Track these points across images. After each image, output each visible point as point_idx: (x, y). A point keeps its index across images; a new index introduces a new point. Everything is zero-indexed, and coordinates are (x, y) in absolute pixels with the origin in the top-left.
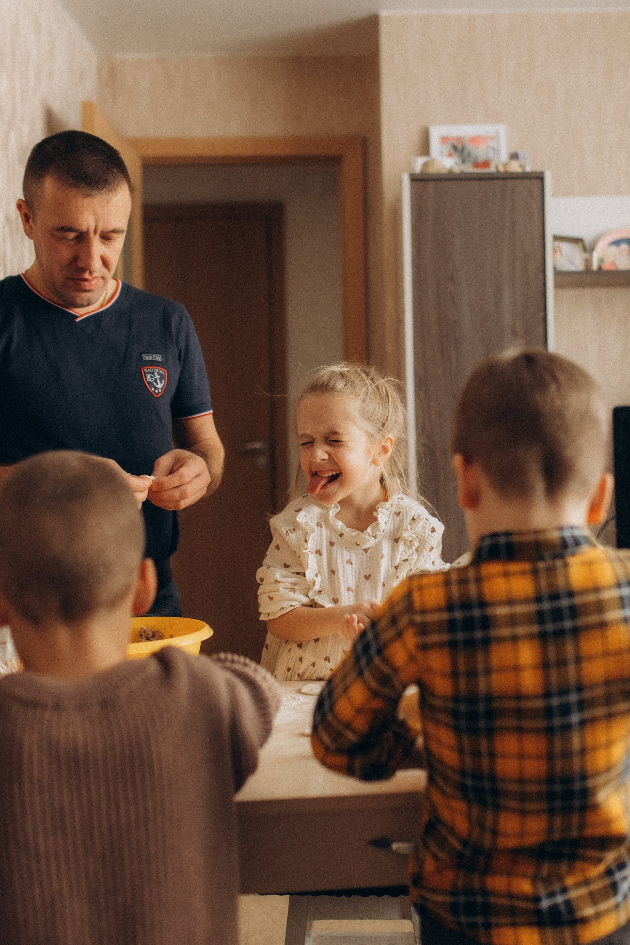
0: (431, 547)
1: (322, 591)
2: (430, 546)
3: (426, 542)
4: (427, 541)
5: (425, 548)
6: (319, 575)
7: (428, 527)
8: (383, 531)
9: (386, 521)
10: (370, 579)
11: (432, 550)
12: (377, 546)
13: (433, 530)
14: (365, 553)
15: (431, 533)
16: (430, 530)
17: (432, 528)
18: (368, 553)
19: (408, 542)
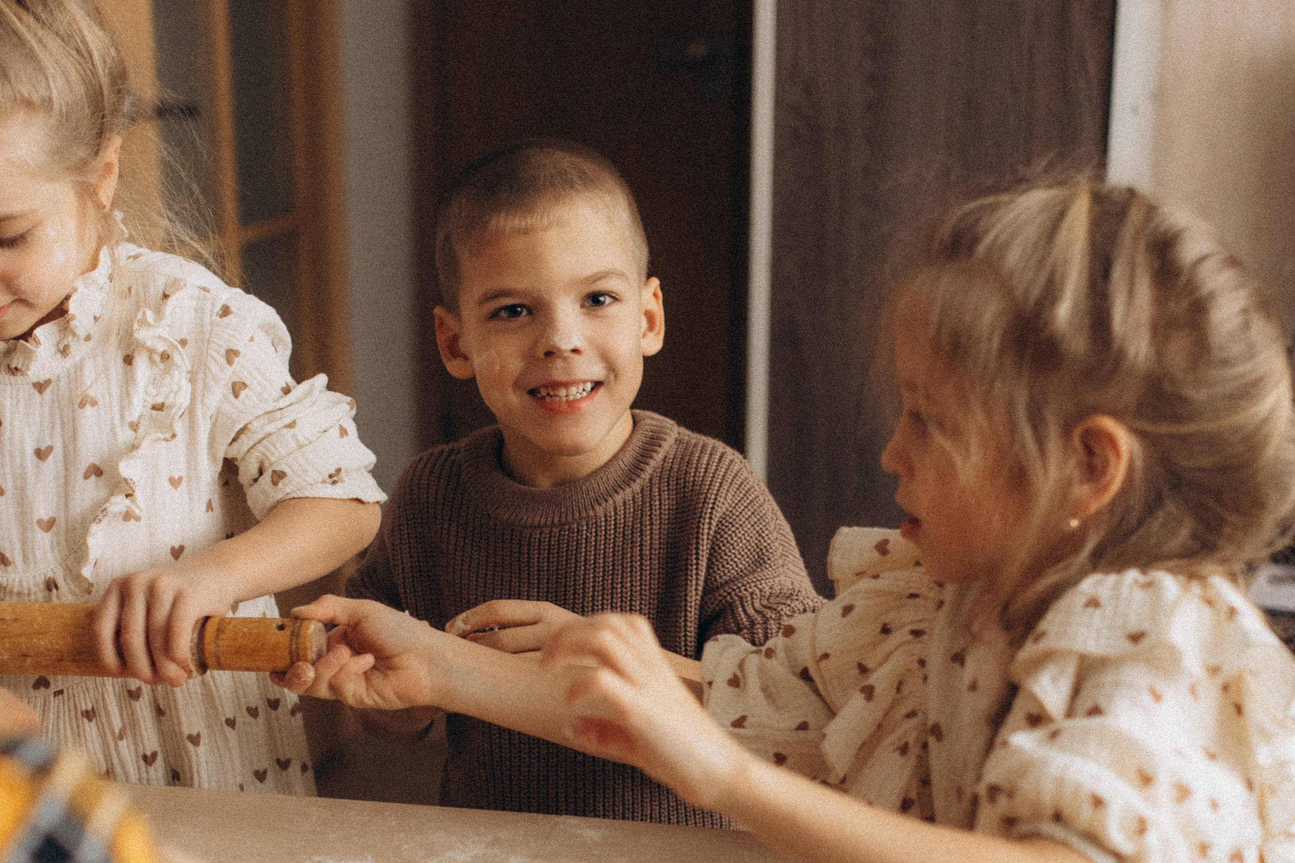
0: (228, 351)
7: (208, 306)
8: (88, 338)
9: (97, 315)
10: (51, 458)
11: (235, 359)
12: (72, 376)
13: (226, 311)
14: (37, 393)
15: (218, 319)
16: (217, 313)
17: (223, 306)
18: (48, 393)
19: (157, 358)
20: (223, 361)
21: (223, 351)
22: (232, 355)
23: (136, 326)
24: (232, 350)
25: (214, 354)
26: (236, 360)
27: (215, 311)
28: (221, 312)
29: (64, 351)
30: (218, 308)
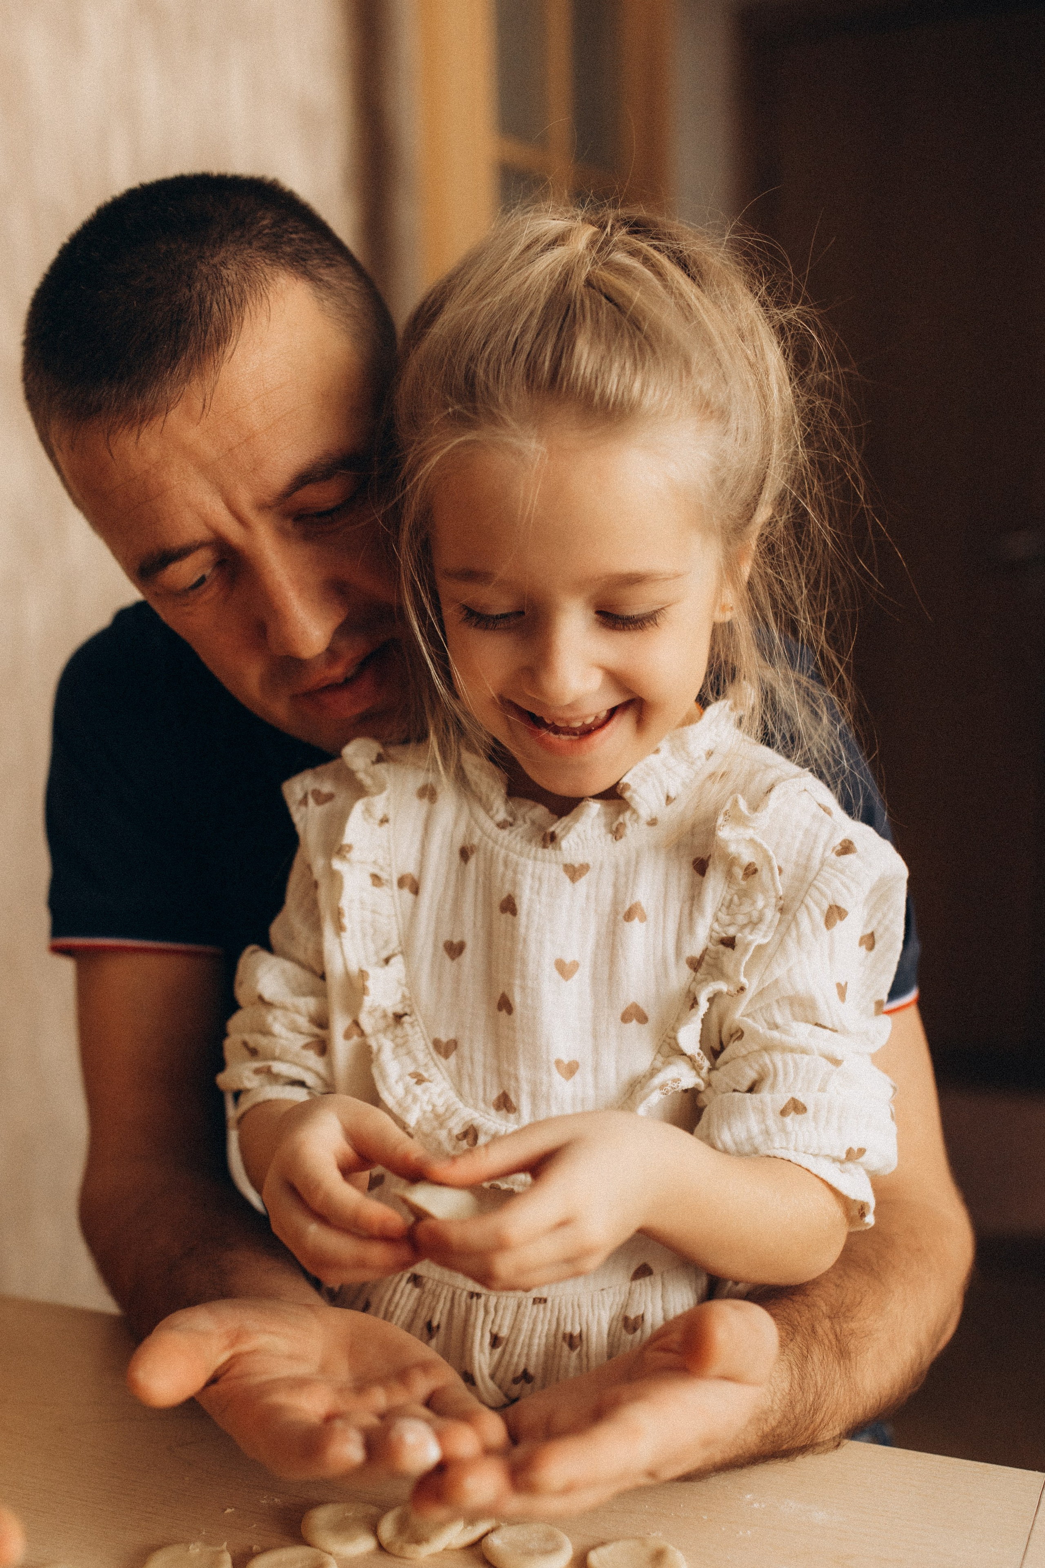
0: (831, 907)
1: (406, 1014)
2: (824, 900)
3: (811, 885)
4: (815, 882)
5: (807, 907)
6: (397, 963)
7: (824, 835)
8: (653, 822)
9: (672, 794)
10: (576, 976)
11: (838, 921)
12: (622, 869)
13: (846, 848)
14: (568, 880)
15: (833, 856)
16: (834, 848)
17: (845, 841)
18: (583, 882)
19: (739, 872)
20: (820, 920)
21: (826, 907)
22: (836, 915)
23: (721, 820)
24: (838, 908)
25: (812, 905)
26: (839, 924)
27: (831, 846)
28: (839, 848)
29: (617, 833)
30: (837, 841)
